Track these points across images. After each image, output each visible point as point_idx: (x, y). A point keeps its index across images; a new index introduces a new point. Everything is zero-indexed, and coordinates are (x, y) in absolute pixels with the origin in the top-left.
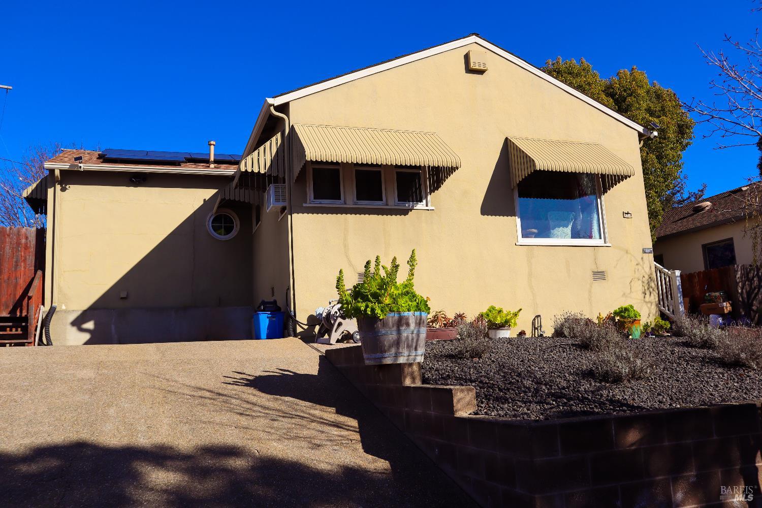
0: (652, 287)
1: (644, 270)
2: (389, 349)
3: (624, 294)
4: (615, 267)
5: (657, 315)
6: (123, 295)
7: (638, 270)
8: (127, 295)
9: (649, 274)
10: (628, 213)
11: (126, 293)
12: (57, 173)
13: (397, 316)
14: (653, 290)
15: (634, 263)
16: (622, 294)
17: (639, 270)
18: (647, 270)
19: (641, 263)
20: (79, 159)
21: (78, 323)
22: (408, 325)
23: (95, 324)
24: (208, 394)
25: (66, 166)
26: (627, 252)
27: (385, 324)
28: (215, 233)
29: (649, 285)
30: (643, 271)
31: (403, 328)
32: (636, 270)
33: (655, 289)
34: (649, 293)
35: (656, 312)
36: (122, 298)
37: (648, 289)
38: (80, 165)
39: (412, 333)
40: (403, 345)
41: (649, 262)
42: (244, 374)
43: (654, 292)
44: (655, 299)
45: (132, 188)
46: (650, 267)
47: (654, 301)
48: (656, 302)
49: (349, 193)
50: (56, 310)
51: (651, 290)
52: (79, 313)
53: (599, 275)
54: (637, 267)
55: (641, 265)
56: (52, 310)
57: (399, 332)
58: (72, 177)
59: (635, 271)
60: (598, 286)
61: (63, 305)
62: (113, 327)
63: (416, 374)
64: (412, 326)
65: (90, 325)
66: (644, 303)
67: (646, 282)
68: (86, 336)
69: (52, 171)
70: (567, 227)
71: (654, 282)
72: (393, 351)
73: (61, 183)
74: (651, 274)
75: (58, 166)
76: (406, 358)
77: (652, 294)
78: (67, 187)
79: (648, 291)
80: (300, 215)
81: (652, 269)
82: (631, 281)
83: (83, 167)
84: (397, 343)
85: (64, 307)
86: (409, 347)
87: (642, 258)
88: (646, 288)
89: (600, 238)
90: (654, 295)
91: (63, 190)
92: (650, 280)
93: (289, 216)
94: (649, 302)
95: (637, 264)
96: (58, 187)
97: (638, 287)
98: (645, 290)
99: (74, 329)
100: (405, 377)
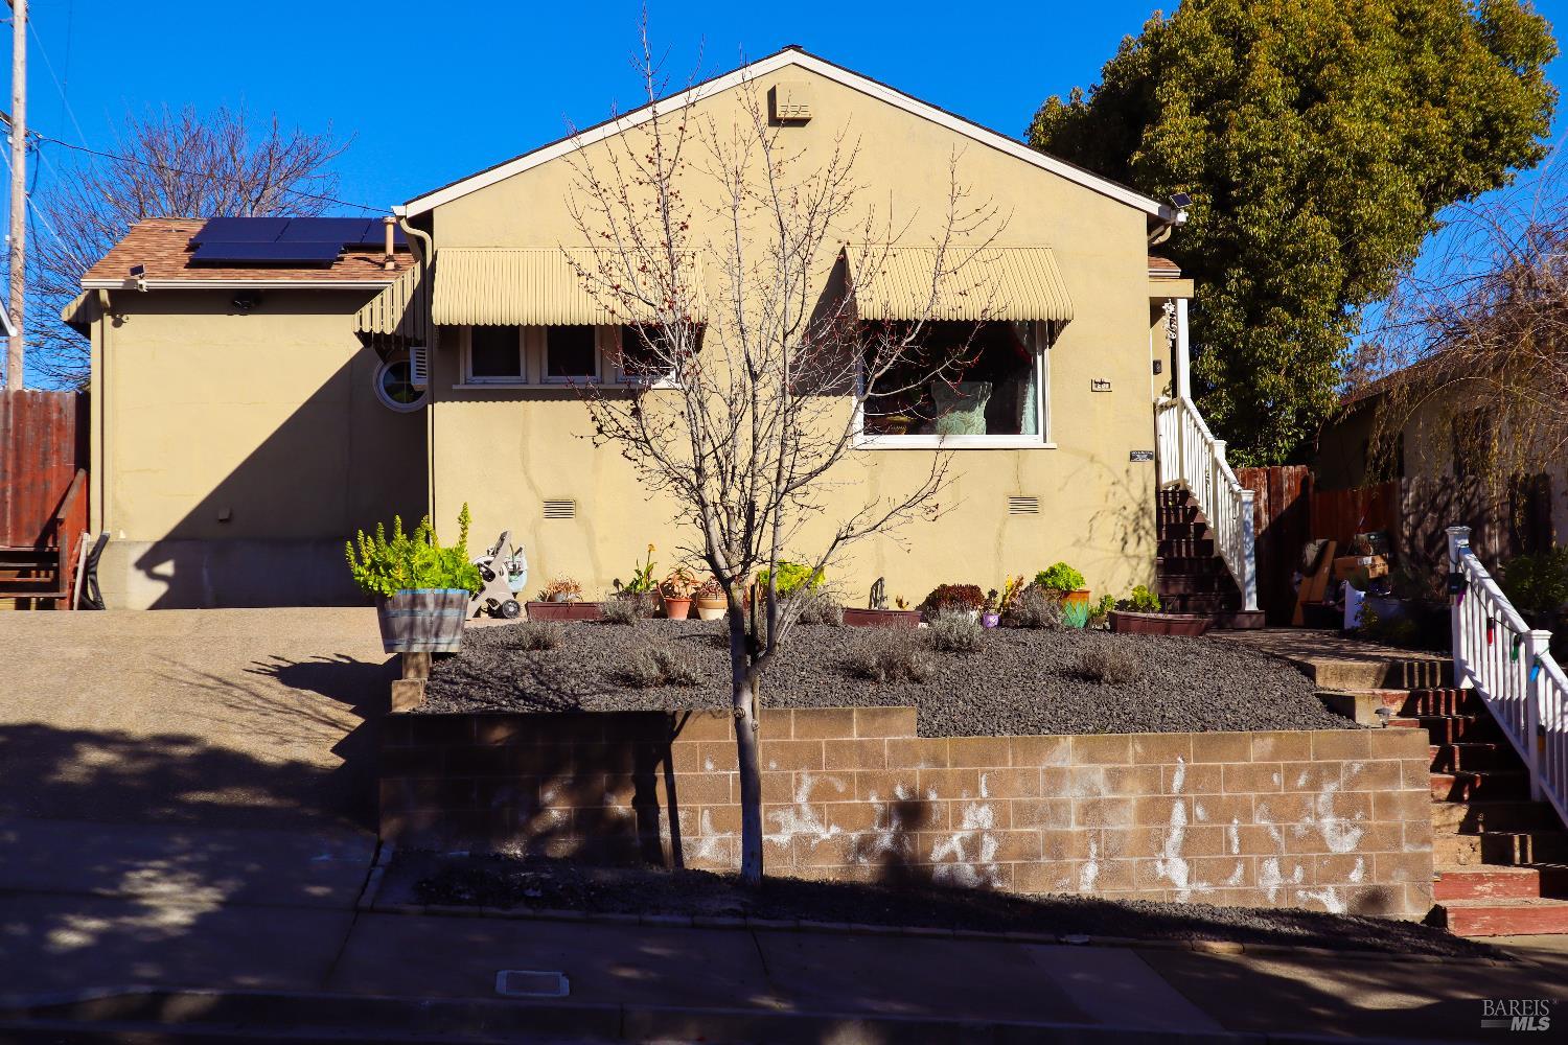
0: (1144, 528)
1: (1130, 494)
2: (401, 635)
3: (1078, 541)
4: (1060, 490)
5: (1152, 579)
6: (224, 515)
7: (1114, 494)
8: (231, 514)
9: (1140, 501)
10: (1102, 383)
11: (228, 512)
12: (104, 296)
13: (409, 595)
14: (1147, 533)
15: (1108, 479)
16: (1073, 539)
17: (1117, 496)
18: (1138, 494)
19: (1125, 482)
20: (137, 270)
21: (146, 564)
22: (424, 605)
23: (177, 567)
24: (211, 682)
25: (118, 283)
26: (1092, 459)
27: (396, 604)
28: (388, 398)
29: (1137, 524)
30: (1127, 496)
31: (418, 609)
32: (1111, 496)
33: (1150, 532)
34: (1137, 539)
35: (1149, 576)
36: (221, 521)
37: (1135, 531)
38: (140, 282)
39: (431, 615)
40: (419, 630)
41: (1144, 478)
42: (283, 659)
43: (1149, 538)
44: (1149, 550)
45: (237, 317)
46: (1145, 490)
47: (1147, 553)
48: (1150, 556)
49: (533, 365)
50: (110, 540)
51: (1142, 533)
52: (147, 547)
53: (1024, 504)
54: (1112, 489)
55: (1123, 485)
56: (103, 541)
57: (413, 613)
58: (128, 301)
59: (1107, 497)
60: (1020, 524)
61: (121, 532)
62: (205, 572)
63: (423, 665)
64: (431, 606)
65: (167, 568)
66: (1122, 559)
67: (1132, 517)
68: (161, 588)
69: (95, 293)
70: (971, 409)
71: (1150, 518)
72: (406, 636)
73: (112, 313)
74: (1145, 501)
75: (105, 283)
76: (421, 646)
77: (1143, 542)
78: (124, 318)
79: (1135, 536)
80: (448, 403)
81: (1148, 492)
82: (1093, 518)
83: (145, 284)
84: (411, 627)
85: (122, 536)
86: (425, 632)
87: (1127, 471)
88: (1130, 529)
89: (1037, 433)
90: (1149, 544)
91: (118, 323)
92: (1141, 513)
93: (430, 407)
94: (1134, 556)
95: (1113, 484)
96: (108, 320)
97: (1110, 528)
98: (1126, 534)
99: (141, 575)
100: (407, 670)
